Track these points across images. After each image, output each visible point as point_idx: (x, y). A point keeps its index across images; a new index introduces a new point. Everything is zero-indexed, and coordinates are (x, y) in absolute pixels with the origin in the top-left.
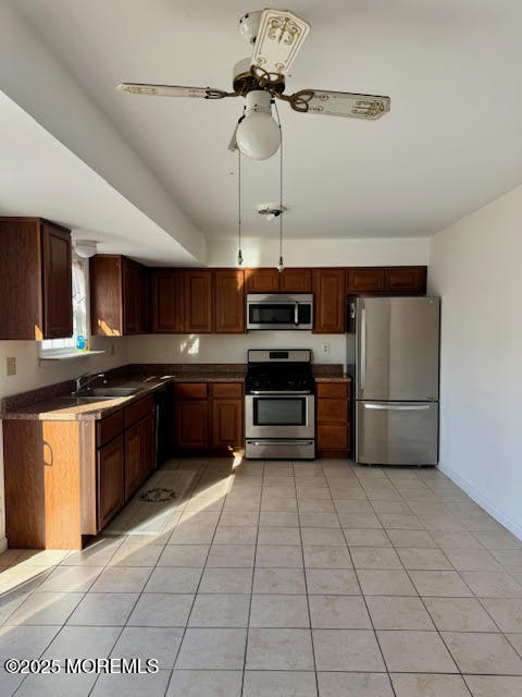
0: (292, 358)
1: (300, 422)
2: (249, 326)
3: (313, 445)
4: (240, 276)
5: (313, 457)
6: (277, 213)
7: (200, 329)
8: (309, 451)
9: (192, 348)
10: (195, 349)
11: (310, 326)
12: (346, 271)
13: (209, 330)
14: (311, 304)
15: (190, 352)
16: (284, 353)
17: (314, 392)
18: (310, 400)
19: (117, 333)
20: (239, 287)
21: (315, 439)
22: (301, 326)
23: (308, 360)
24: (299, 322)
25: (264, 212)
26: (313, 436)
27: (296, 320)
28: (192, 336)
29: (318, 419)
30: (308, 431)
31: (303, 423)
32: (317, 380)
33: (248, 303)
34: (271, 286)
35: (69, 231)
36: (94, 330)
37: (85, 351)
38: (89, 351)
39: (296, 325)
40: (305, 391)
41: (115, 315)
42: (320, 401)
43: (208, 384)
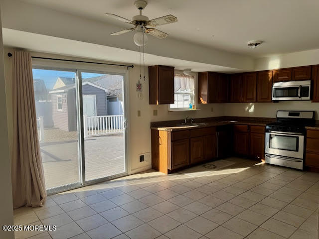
0: (301, 116)
1: (295, 149)
2: (274, 99)
3: (302, 162)
4: (270, 73)
5: (302, 169)
6: (256, 45)
7: (251, 101)
8: (300, 165)
9: (251, 109)
10: (252, 110)
11: (308, 98)
13: (255, 101)
14: (310, 86)
15: (249, 111)
16: (297, 113)
17: (304, 134)
18: (301, 138)
19: (206, 103)
20: (270, 79)
21: (304, 159)
22: (303, 98)
23: (312, 117)
24: (302, 96)
25: (251, 45)
26: (302, 157)
27: (299, 95)
28: (251, 104)
29: (307, 149)
30: (300, 154)
31: (297, 150)
32: (306, 128)
33: (273, 87)
34: (287, 77)
35: (174, 67)
36: (199, 101)
37: (192, 109)
38: (195, 109)
39: (300, 98)
40: (299, 133)
41: (205, 95)
42: (308, 139)
43: (249, 126)
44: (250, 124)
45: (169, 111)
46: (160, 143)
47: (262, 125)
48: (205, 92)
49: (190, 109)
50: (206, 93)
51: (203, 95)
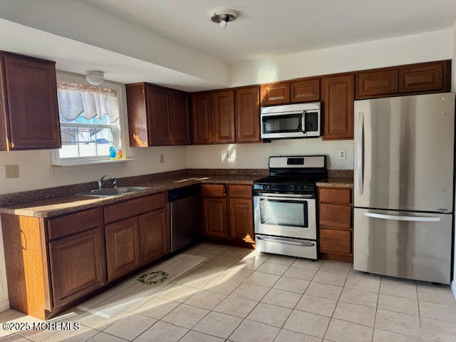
0: (308, 164)
2: (264, 136)
3: (315, 246)
4: (256, 92)
5: (316, 258)
6: (227, 19)
7: (227, 140)
8: (312, 252)
9: (230, 156)
11: (318, 133)
12: (355, 75)
13: (234, 141)
14: (319, 112)
16: (299, 160)
17: (316, 197)
18: (312, 203)
19: (145, 144)
21: (317, 240)
22: (310, 134)
23: (322, 166)
24: (307, 130)
25: (216, 19)
26: (315, 238)
27: (303, 129)
29: (321, 223)
30: (310, 232)
31: (306, 225)
32: (318, 184)
33: (262, 116)
34: (282, 98)
35: (53, 63)
36: (132, 142)
37: (117, 159)
38: (124, 158)
39: (304, 133)
40: (306, 196)
41: (143, 130)
42: (322, 206)
43: (225, 185)
44: (226, 182)
45: (53, 166)
46: (24, 245)
47: (247, 182)
48: (142, 124)
49: (112, 160)
50: (144, 126)
51: (139, 129)
